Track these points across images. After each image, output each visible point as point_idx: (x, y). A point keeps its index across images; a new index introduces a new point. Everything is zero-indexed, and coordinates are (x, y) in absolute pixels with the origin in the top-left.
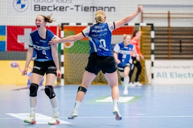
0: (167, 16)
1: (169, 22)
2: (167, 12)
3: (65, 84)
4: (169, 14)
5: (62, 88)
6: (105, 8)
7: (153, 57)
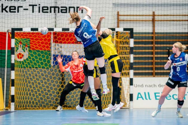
0: (151, 18)
1: (154, 26)
2: (151, 13)
3: (16, 109)
4: (154, 15)
5: (12, 114)
6: (70, 8)
7: (132, 72)
